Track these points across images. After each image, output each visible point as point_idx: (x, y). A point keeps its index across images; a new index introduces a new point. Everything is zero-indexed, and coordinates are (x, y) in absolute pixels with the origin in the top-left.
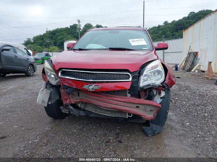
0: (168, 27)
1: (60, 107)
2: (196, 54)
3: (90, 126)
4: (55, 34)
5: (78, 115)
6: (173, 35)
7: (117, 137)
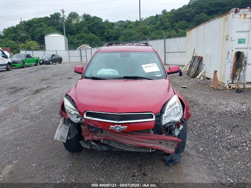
0: (167, 17)
1: (80, 142)
2: (201, 59)
3: (110, 158)
4: (32, 26)
5: (101, 150)
6: (173, 27)
7: (141, 170)
